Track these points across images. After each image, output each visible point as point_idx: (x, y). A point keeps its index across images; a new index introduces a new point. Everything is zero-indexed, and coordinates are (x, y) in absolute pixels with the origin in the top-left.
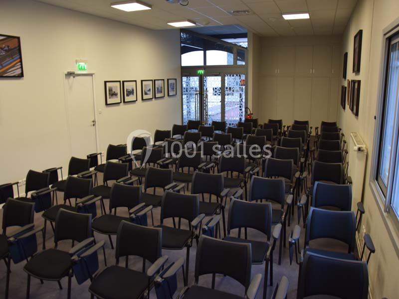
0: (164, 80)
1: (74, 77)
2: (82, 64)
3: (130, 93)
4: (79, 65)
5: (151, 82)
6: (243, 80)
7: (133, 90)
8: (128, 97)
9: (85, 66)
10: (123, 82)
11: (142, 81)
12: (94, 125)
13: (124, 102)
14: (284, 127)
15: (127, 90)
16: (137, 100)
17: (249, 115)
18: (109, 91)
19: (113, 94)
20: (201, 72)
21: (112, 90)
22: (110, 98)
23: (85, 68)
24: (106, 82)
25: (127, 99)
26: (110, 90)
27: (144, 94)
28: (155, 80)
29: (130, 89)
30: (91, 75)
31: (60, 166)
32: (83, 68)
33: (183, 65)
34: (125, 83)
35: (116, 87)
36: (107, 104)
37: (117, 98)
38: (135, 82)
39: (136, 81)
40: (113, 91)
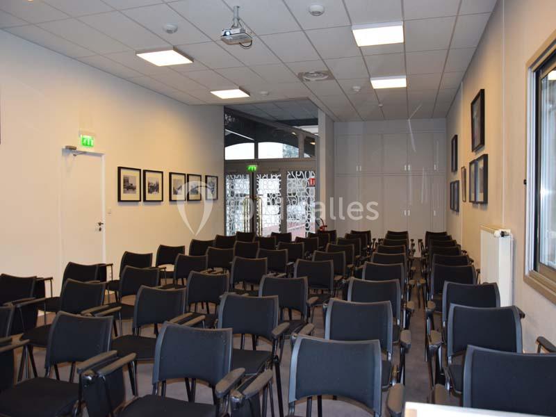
0: (200, 176)
1: (75, 155)
2: (88, 138)
3: (154, 188)
4: (83, 139)
5: (183, 177)
6: (313, 179)
7: (158, 185)
8: (150, 194)
9: (92, 141)
10: (145, 171)
11: (170, 174)
12: (100, 229)
13: (145, 200)
14: (374, 240)
15: (149, 184)
16: (162, 201)
17: (321, 228)
18: (124, 182)
19: (130, 188)
20: (253, 167)
21: (128, 181)
22: (124, 192)
23: (92, 144)
24: (119, 169)
25: (149, 197)
26: (126, 181)
27: (172, 193)
28: (188, 175)
29: (154, 182)
30: (100, 155)
31: (49, 276)
32: (89, 144)
33: (226, 158)
34: (147, 174)
35: (135, 178)
36: (119, 200)
37: (135, 193)
38: (160, 175)
39: (162, 172)
40: (130, 182)
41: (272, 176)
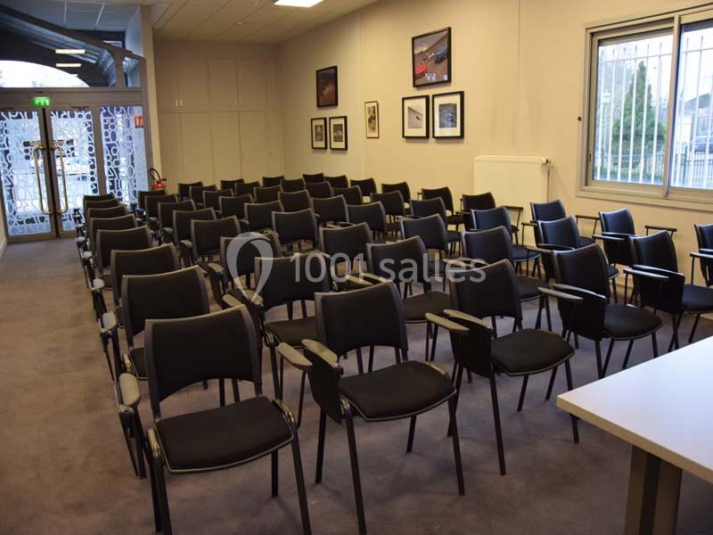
17: (158, 183)
20: (43, 101)
41: (76, 114)
